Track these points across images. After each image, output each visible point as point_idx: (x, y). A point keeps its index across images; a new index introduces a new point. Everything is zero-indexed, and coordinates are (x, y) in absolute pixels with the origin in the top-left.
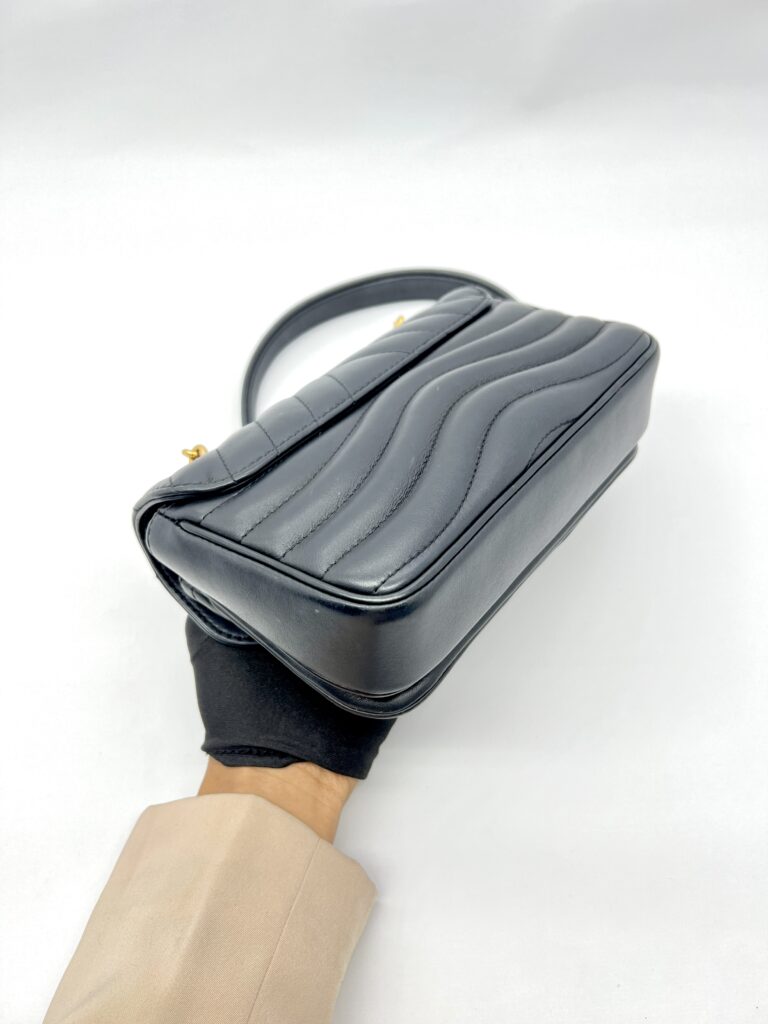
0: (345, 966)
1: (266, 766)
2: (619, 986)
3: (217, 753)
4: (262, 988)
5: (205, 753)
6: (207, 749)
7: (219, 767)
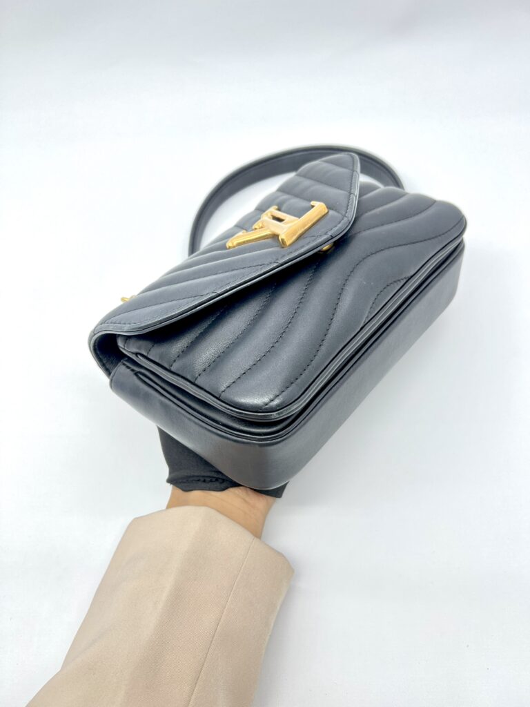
0: (272, 624)
1: (210, 489)
2: (468, 646)
3: (177, 482)
4: (215, 637)
5: (169, 484)
6: (170, 481)
7: (179, 492)
